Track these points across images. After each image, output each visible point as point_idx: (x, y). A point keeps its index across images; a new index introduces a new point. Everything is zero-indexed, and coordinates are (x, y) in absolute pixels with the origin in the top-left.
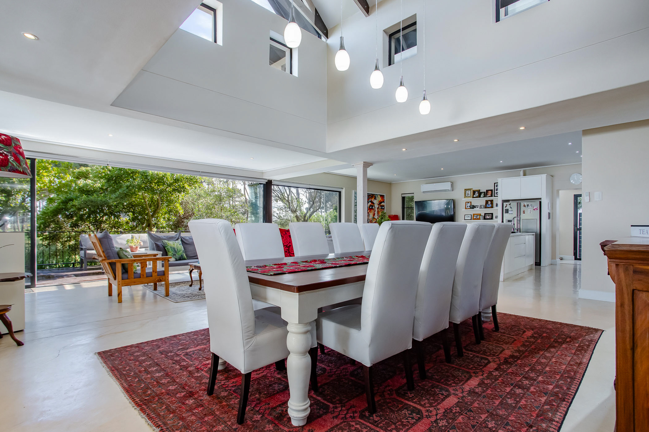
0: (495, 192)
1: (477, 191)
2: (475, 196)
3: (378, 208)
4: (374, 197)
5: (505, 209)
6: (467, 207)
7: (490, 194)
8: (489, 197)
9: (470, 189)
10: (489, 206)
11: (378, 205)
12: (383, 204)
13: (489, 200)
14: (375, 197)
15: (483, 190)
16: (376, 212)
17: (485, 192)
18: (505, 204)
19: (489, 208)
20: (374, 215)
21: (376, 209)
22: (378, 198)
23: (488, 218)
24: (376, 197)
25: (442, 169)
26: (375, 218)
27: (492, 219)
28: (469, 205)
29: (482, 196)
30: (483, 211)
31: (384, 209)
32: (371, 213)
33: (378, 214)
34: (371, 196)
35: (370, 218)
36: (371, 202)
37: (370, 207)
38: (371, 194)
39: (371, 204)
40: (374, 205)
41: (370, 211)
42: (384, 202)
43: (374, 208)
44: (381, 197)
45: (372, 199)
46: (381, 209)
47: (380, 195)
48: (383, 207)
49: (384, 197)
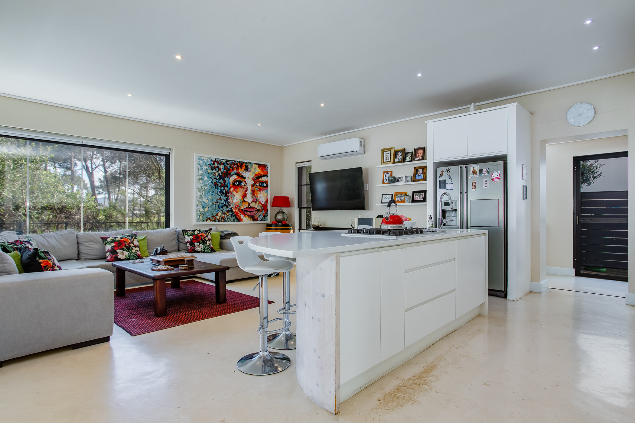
1: (400, 151)
2: (396, 160)
3: (253, 186)
4: (244, 167)
5: (440, 181)
6: (385, 181)
7: (421, 155)
8: (420, 160)
10: (420, 178)
11: (254, 180)
12: (264, 179)
13: (419, 167)
14: (246, 167)
15: (410, 149)
16: (249, 192)
17: (412, 152)
18: (439, 170)
19: (419, 180)
20: (245, 196)
21: (250, 188)
22: (252, 169)
23: (419, 199)
24: (249, 167)
25: (322, 105)
26: (245, 201)
27: (425, 200)
28: (388, 176)
29: (407, 160)
30: (410, 188)
31: (267, 186)
32: (237, 192)
33: (254, 195)
34: (238, 166)
35: (235, 201)
36: (238, 174)
37: (236, 184)
38: (237, 161)
39: (237, 179)
40: (244, 180)
41: (234, 190)
42: (268, 176)
43: (245, 185)
44: (258, 167)
45: (239, 171)
46: (259, 187)
47: (258, 164)
48: (266, 183)
49: (267, 168)
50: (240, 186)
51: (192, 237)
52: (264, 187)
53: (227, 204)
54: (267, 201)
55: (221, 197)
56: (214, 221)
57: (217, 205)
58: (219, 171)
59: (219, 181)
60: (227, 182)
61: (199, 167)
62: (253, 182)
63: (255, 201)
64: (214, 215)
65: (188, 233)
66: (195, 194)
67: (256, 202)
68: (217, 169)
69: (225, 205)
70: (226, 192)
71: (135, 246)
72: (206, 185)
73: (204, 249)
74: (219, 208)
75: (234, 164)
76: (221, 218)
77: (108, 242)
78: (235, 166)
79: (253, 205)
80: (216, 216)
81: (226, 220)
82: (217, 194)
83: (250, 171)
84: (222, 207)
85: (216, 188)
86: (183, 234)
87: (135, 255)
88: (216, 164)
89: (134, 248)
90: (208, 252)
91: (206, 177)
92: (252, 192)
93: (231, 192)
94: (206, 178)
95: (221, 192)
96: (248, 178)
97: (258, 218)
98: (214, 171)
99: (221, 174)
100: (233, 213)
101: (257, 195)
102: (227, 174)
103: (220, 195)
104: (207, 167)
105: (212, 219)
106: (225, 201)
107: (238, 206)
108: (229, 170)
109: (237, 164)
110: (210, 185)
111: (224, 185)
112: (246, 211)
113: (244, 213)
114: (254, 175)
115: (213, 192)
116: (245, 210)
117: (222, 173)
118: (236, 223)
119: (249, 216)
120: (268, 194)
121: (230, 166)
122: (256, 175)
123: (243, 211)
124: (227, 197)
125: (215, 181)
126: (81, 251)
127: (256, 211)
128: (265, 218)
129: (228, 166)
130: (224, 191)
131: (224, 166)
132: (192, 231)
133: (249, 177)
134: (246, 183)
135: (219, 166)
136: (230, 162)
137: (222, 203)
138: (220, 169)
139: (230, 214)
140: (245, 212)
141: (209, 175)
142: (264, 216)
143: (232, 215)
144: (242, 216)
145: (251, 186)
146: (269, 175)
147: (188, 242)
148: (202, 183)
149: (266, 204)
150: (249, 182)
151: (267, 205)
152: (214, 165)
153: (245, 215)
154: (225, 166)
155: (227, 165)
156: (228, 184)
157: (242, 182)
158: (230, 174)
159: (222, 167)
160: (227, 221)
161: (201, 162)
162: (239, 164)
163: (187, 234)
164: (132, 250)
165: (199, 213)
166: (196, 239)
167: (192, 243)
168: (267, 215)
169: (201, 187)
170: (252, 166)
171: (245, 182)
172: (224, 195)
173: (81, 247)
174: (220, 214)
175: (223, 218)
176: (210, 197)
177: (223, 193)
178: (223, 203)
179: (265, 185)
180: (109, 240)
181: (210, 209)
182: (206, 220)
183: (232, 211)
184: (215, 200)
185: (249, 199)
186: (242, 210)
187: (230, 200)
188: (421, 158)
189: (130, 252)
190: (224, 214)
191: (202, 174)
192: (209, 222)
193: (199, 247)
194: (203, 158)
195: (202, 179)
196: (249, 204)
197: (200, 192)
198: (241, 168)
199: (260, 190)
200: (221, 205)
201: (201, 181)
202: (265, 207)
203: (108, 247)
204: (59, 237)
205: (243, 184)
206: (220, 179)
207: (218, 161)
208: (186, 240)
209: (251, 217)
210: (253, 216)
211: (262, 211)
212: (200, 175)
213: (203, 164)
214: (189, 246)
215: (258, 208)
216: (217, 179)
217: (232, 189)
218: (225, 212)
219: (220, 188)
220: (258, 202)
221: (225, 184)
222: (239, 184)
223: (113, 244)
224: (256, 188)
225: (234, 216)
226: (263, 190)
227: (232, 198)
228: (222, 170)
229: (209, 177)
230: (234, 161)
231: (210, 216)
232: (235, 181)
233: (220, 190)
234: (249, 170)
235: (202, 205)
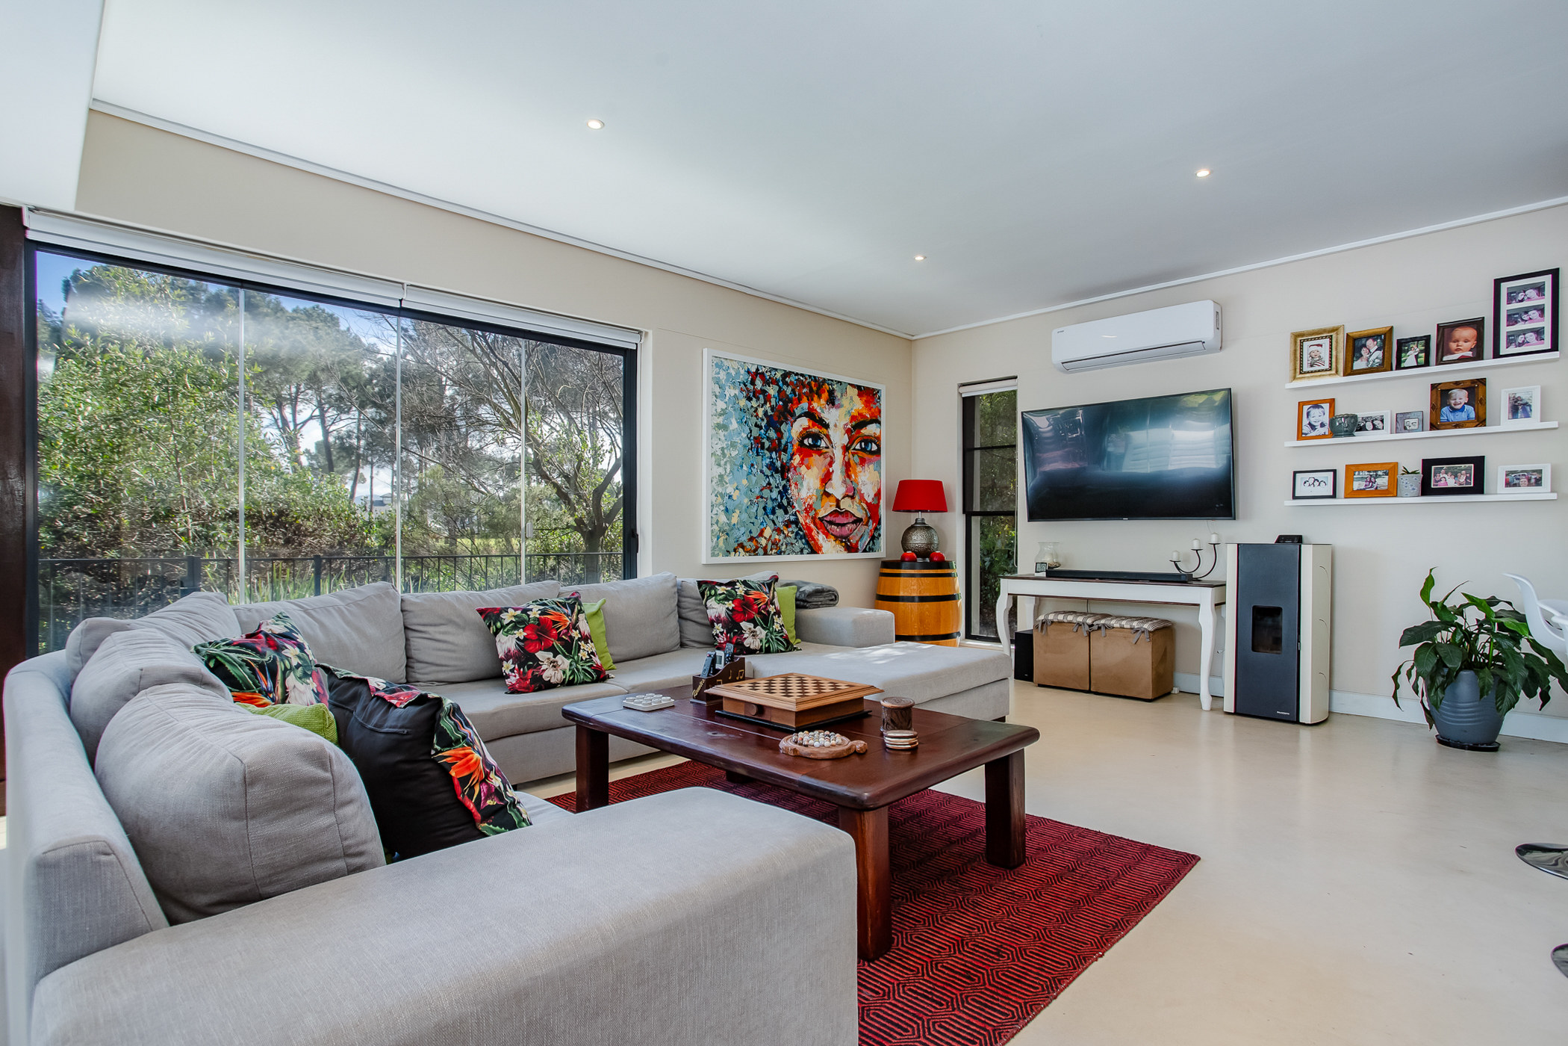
0: (1505, 329)
1: (1374, 336)
2: (1359, 365)
3: (846, 449)
4: (825, 395)
6: (1306, 429)
7: (1471, 344)
8: (1463, 359)
9: (1329, 333)
10: (1461, 417)
11: (848, 431)
12: (870, 430)
13: (1457, 384)
14: (831, 393)
15: (1417, 327)
16: (837, 468)
17: (1427, 339)
19: (1455, 426)
20: (827, 478)
21: (838, 454)
22: (845, 402)
23: (1451, 483)
24: (838, 394)
26: (828, 495)
27: (1478, 488)
28: (1321, 416)
29: (1409, 359)
30: (1414, 449)
31: (878, 453)
32: (808, 468)
33: (849, 476)
34: (811, 390)
35: (804, 494)
36: (810, 414)
37: (806, 442)
38: (810, 376)
39: (809, 428)
40: (824, 430)
41: (802, 463)
42: (880, 423)
43: (827, 448)
44: (860, 395)
45: (815, 405)
46: (861, 454)
47: (859, 387)
48: (875, 443)
49: (879, 398)
50: (815, 449)
51: (731, 605)
52: (871, 453)
53: (785, 502)
54: (878, 495)
55: (772, 480)
56: (755, 552)
57: (762, 505)
58: (765, 403)
59: (766, 432)
60: (786, 435)
61: (717, 390)
62: (845, 440)
63: (852, 494)
64: (755, 534)
65: (719, 592)
66: (705, 470)
67: (852, 497)
68: (761, 396)
69: (781, 506)
70: (783, 465)
71: (586, 639)
72: (733, 445)
73: (768, 641)
74: (766, 514)
75: (803, 385)
76: (770, 543)
77: (503, 627)
78: (805, 390)
79: (846, 505)
80: (758, 537)
81: (783, 548)
82: (762, 471)
83: (839, 407)
84: (773, 512)
85: (758, 455)
86: (703, 594)
87: (589, 666)
88: (759, 384)
89: (582, 643)
90: (778, 651)
91: (734, 421)
92: (844, 468)
93: (795, 468)
94: (734, 425)
95: (771, 466)
96: (836, 426)
97: (857, 542)
98: (754, 403)
99: (770, 413)
100: (800, 529)
101: (856, 476)
102: (782, 414)
103: (767, 476)
104: (737, 392)
105: (750, 545)
106: (780, 492)
107: (811, 507)
108: (791, 401)
109: (809, 383)
110: (745, 446)
111: (777, 447)
112: (831, 523)
113: (826, 529)
114: (848, 419)
115: (752, 465)
116: (828, 519)
117: (772, 408)
118: (806, 557)
119: (836, 538)
120: (880, 473)
121: (793, 391)
122: (853, 418)
123: (822, 523)
124: (784, 482)
125: (756, 432)
126: (415, 654)
127: (853, 523)
128: (874, 543)
129: (789, 391)
130: (778, 464)
131: (777, 388)
132: (727, 585)
133: (837, 419)
134: (831, 442)
135: (767, 388)
136: (793, 378)
137: (773, 500)
138: (768, 398)
139: (792, 532)
140: (829, 527)
141: (743, 414)
142: (873, 538)
143: (797, 534)
144: (821, 538)
145: (841, 451)
146: (883, 419)
147: (718, 620)
148: (723, 438)
149: (876, 502)
150: (838, 437)
151: (878, 506)
152: (756, 382)
153: (827, 534)
154: (780, 388)
155: (785, 387)
156: (787, 442)
157: (821, 439)
158: (792, 414)
159: (772, 390)
160: (784, 552)
161: (722, 375)
162: (813, 383)
163: (716, 595)
164: (579, 652)
165: (715, 527)
166: (744, 612)
167: (732, 624)
168: (880, 535)
169: (723, 449)
170: (844, 393)
171: (828, 436)
172: (778, 476)
173: (417, 642)
174: (768, 533)
175: (775, 543)
176: (745, 482)
177: (777, 471)
178: (776, 499)
179: (875, 448)
180: (507, 618)
181: (745, 516)
182: (735, 550)
183: (796, 522)
184: (757, 491)
185: (837, 488)
186: (821, 519)
187: (793, 491)
188: (1470, 354)
189: (573, 658)
190: (779, 531)
191: (723, 413)
192: (742, 557)
193: (754, 635)
194: (726, 363)
195: (722, 427)
196: (838, 501)
197: (719, 465)
198: (820, 397)
199: (863, 461)
200: (770, 505)
201: (721, 433)
202: (873, 509)
203: (507, 643)
204: (354, 608)
205: (823, 444)
206: (768, 428)
207: (763, 373)
208: (712, 613)
209: (842, 542)
210: (847, 537)
211: (867, 524)
212: (720, 415)
213: (727, 380)
214: (722, 633)
215: (860, 514)
216: (761, 428)
217: (797, 459)
218: (781, 526)
219: (768, 454)
220: (857, 498)
221: (780, 442)
222: (812, 445)
223: (521, 634)
224: (853, 454)
225: (801, 539)
226: (870, 462)
227: (796, 484)
228: (773, 403)
229: (741, 422)
230: (802, 375)
231: (744, 539)
232: (806, 434)
233: (768, 461)
234: (836, 403)
235: (723, 504)
